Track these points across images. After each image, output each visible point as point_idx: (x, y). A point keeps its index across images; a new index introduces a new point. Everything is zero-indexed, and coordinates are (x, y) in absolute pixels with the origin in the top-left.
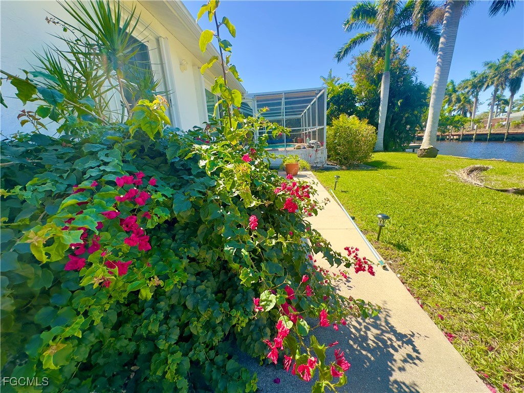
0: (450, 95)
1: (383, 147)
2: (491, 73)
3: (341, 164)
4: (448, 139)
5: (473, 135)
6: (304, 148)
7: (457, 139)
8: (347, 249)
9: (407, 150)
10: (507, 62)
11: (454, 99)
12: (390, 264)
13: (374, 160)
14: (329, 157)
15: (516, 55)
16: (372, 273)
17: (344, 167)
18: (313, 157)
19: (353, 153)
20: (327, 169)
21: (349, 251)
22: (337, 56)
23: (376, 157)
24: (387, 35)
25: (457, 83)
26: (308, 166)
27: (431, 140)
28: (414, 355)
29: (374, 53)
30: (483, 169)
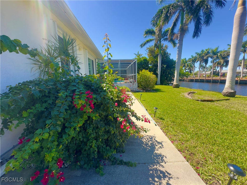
0: (185, 64)
1: (160, 83)
2: (198, 57)
3: (143, 90)
4: (185, 81)
5: (194, 79)
6: (128, 83)
7: (188, 81)
8: (142, 116)
9: (170, 85)
10: (203, 53)
11: (186, 65)
12: (158, 124)
13: (156, 88)
14: (138, 86)
15: (205, 51)
16: (150, 123)
17: (144, 91)
18: (132, 87)
19: (148, 86)
20: (138, 92)
21: (143, 117)
22: (141, 46)
23: (157, 87)
24: (159, 40)
25: (187, 59)
26: (130, 90)
27: (177, 81)
28: (162, 146)
29: (155, 47)
30: (193, 93)
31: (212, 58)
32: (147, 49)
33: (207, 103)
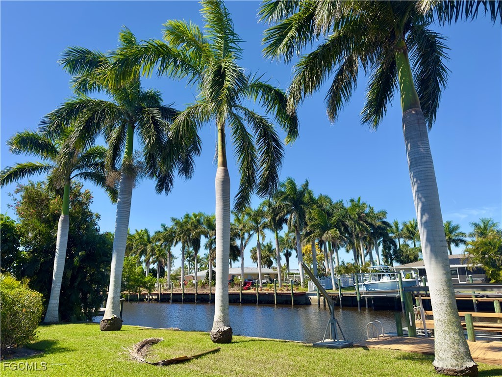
0: (146, 245)
2: (177, 229)
5: (170, 294)
7: (155, 300)
10: (188, 222)
11: (149, 251)
15: (193, 217)
23: (43, 333)
24: (66, 175)
25: (152, 234)
30: (154, 342)
31: (206, 237)
32: (18, 191)
33: (175, 366)
